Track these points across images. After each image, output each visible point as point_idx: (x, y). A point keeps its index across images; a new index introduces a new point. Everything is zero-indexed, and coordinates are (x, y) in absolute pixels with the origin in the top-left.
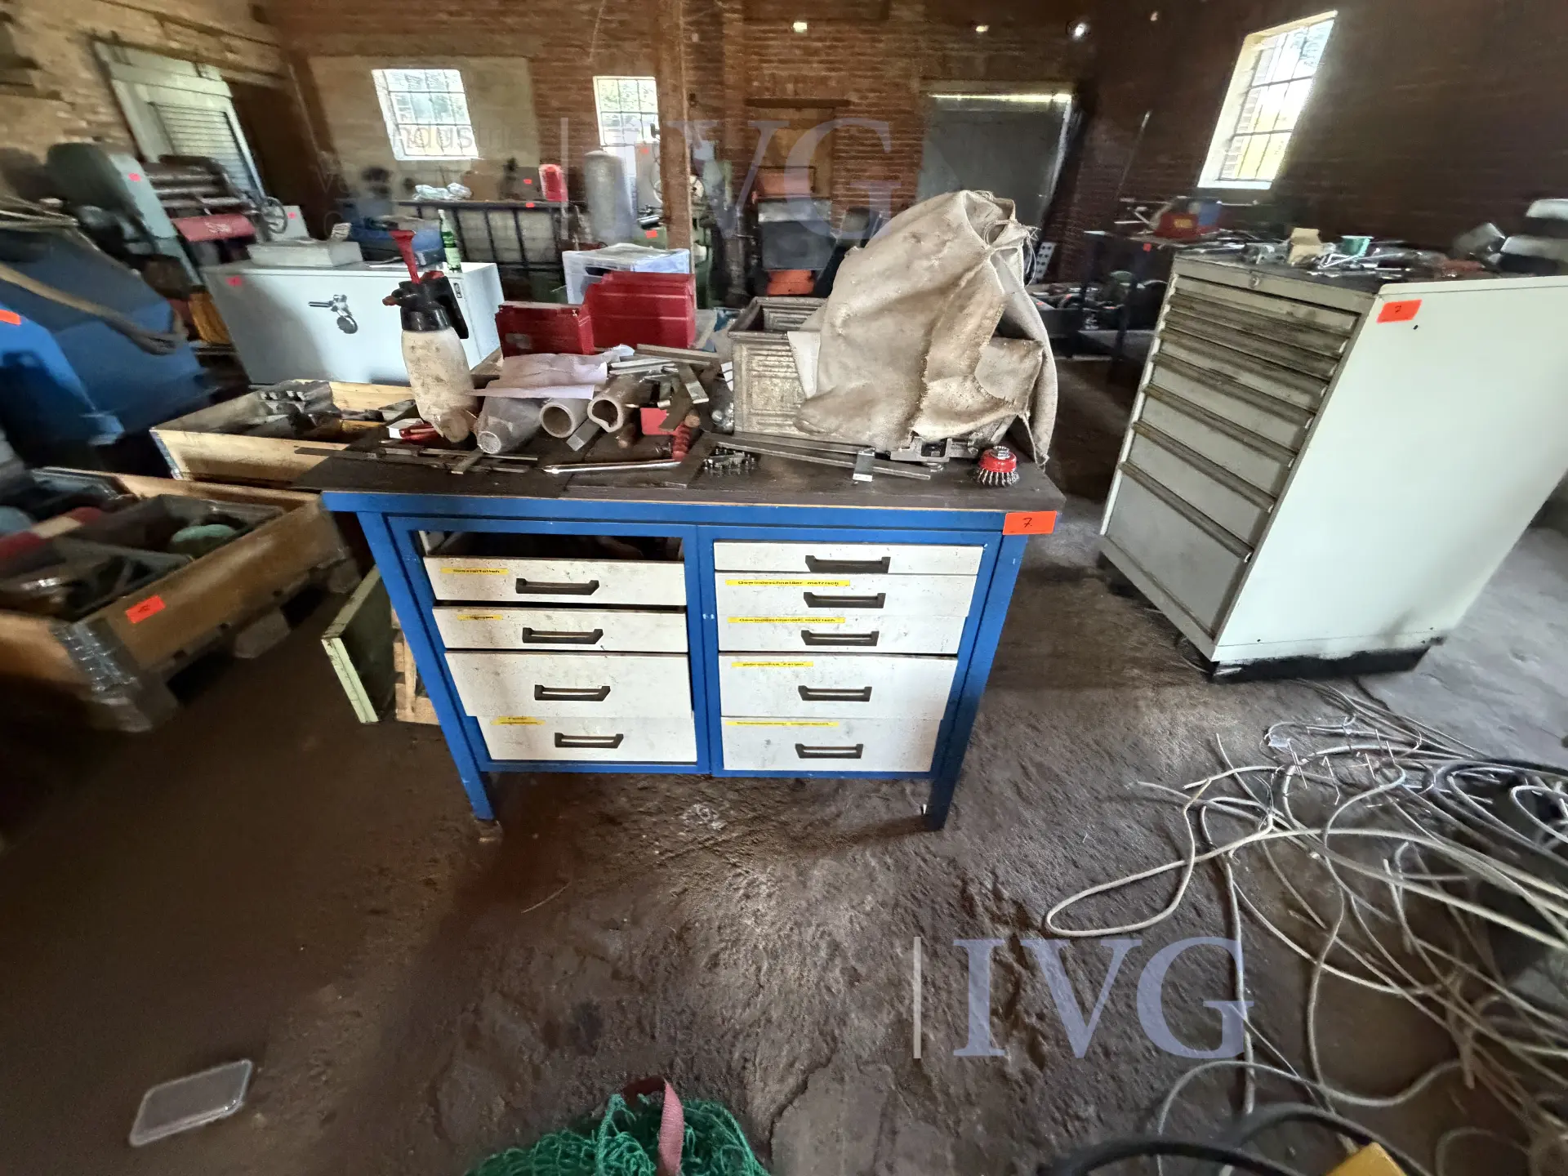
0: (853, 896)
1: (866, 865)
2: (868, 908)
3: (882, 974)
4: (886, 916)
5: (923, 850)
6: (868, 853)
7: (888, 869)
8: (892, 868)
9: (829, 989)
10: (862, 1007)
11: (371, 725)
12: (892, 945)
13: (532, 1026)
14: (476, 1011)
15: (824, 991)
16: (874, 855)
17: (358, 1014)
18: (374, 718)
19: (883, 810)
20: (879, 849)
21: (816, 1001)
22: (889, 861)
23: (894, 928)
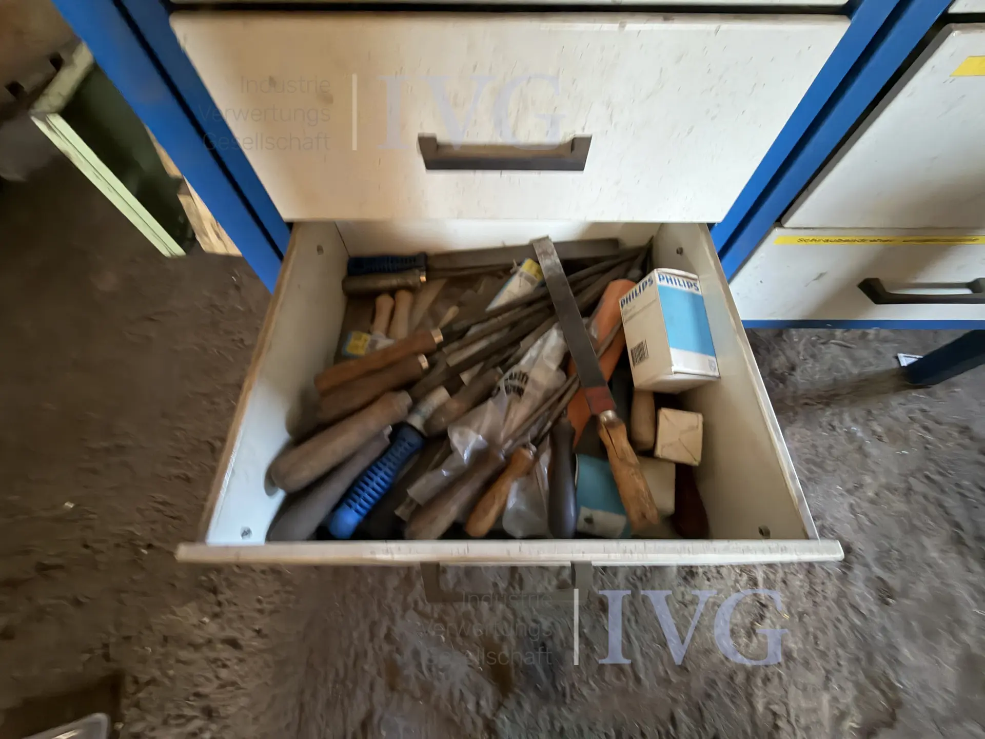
0: (844, 476)
1: (851, 436)
2: (871, 494)
3: (921, 589)
4: (899, 505)
5: (918, 415)
6: (847, 417)
7: (880, 439)
8: (885, 439)
9: (855, 608)
10: (910, 635)
11: (175, 259)
12: (923, 547)
13: (468, 656)
14: (388, 637)
15: (850, 611)
16: (855, 420)
17: (233, 643)
18: (178, 250)
19: (848, 362)
20: (859, 412)
21: (844, 629)
22: (879, 430)
23: (917, 522)
